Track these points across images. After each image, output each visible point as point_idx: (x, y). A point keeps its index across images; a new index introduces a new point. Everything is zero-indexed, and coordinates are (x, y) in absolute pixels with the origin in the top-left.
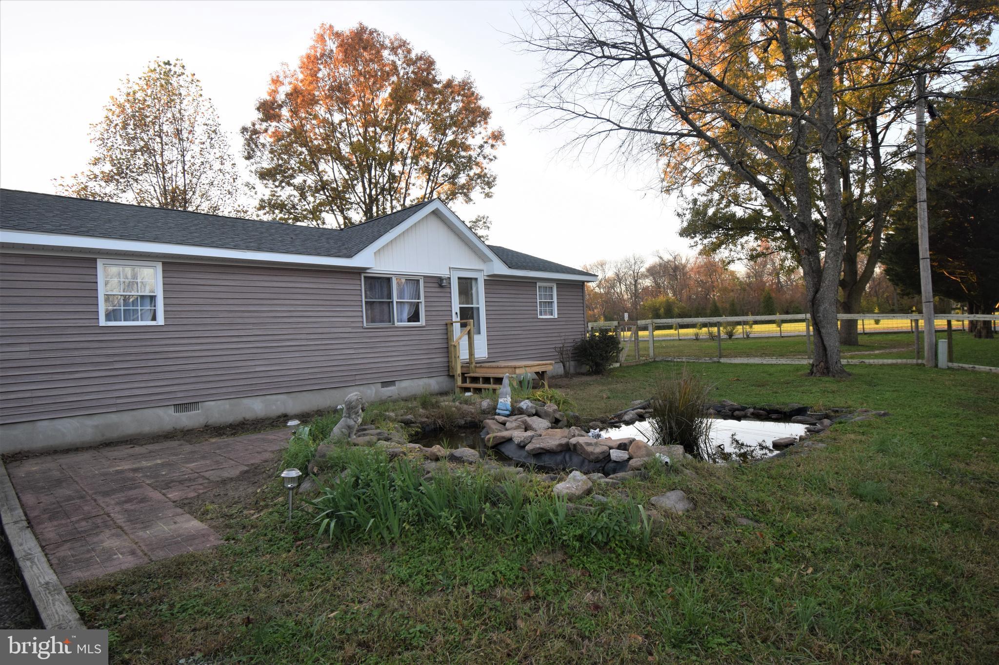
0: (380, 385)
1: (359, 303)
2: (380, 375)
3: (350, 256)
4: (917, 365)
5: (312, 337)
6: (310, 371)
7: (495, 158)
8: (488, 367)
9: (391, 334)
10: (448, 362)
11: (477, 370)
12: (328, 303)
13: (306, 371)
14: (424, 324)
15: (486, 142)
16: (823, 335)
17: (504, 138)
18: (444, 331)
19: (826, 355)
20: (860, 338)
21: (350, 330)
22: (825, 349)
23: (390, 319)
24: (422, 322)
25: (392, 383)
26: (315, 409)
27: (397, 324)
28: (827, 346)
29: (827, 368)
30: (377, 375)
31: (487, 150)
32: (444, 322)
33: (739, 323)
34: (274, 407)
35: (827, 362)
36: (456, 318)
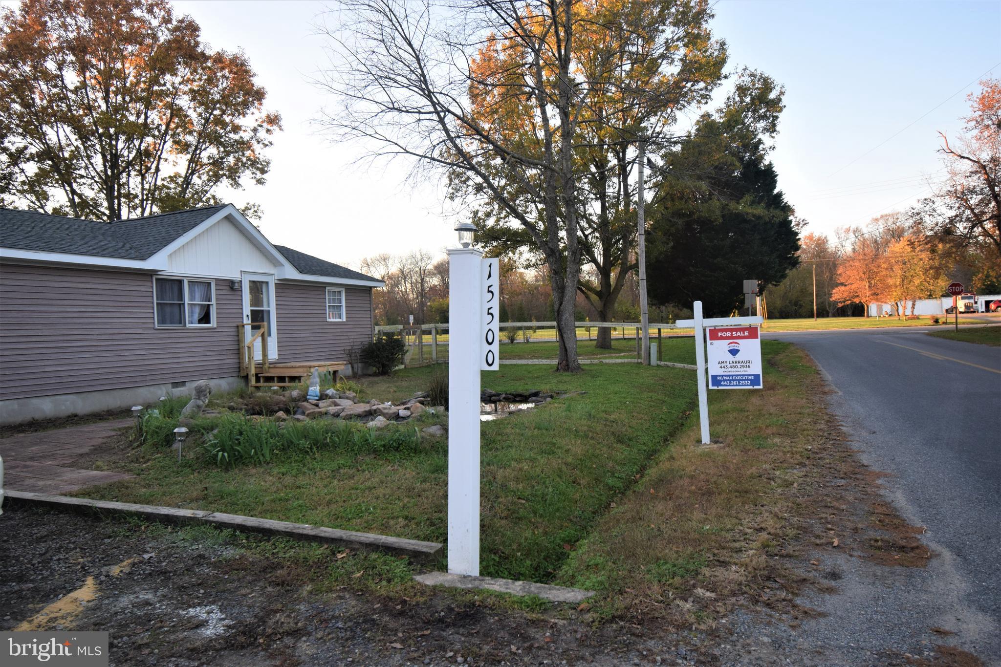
0: (170, 386)
1: (151, 305)
2: (171, 375)
3: (143, 258)
4: (638, 363)
5: (103, 337)
6: (101, 371)
7: (271, 143)
8: (283, 368)
9: (182, 335)
10: (239, 363)
11: (271, 370)
12: (119, 304)
13: (97, 372)
14: (215, 326)
15: (261, 126)
16: (565, 339)
17: (282, 123)
18: (235, 333)
19: (567, 355)
20: (613, 343)
21: (140, 331)
22: (566, 350)
23: (181, 320)
24: (213, 323)
25: (183, 384)
26: (106, 409)
27: (188, 325)
28: (568, 348)
29: (567, 365)
30: (168, 376)
31: (262, 134)
32: (235, 324)
33: (520, 328)
34: (64, 408)
35: (567, 361)
36: (247, 321)
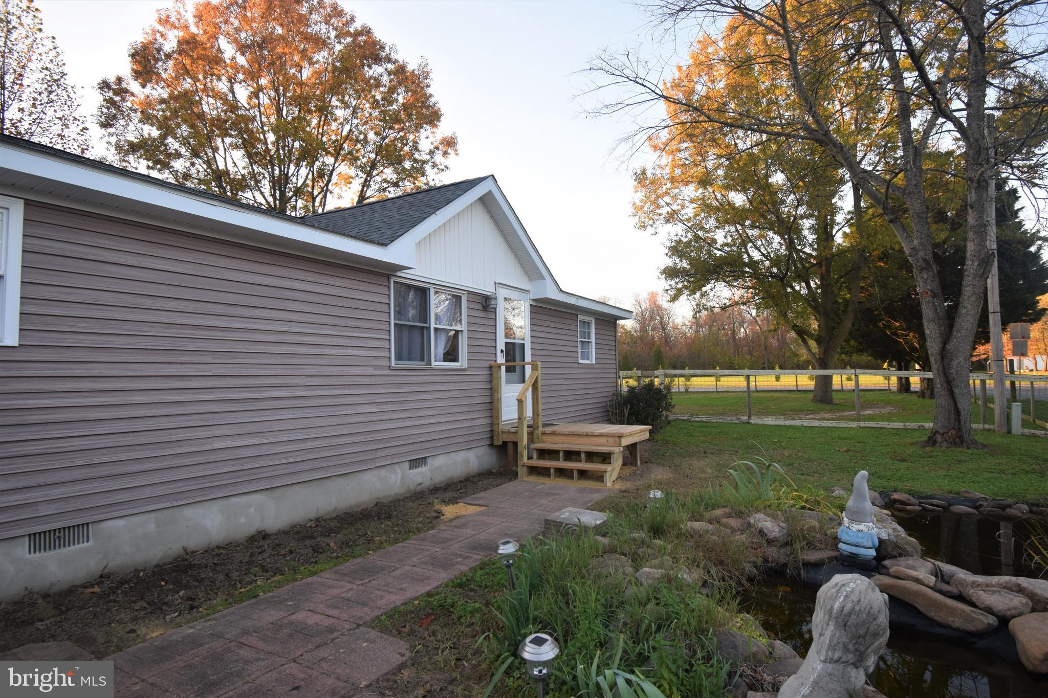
0: (407, 465)
1: (386, 327)
2: (411, 448)
3: (383, 244)
4: (984, 429)
5: (316, 381)
6: (310, 445)
7: (446, 167)
9: (425, 379)
10: (492, 424)
11: (546, 438)
12: (341, 322)
13: (303, 446)
14: (465, 366)
15: (437, 148)
16: (958, 397)
17: (458, 147)
18: (486, 378)
19: (959, 421)
21: (371, 371)
22: (958, 412)
23: (424, 356)
24: (463, 362)
25: (423, 461)
26: (313, 515)
27: (434, 364)
28: (961, 410)
29: (961, 437)
30: (404, 449)
32: (487, 364)
34: (243, 520)
35: (959, 429)
36: (501, 359)
